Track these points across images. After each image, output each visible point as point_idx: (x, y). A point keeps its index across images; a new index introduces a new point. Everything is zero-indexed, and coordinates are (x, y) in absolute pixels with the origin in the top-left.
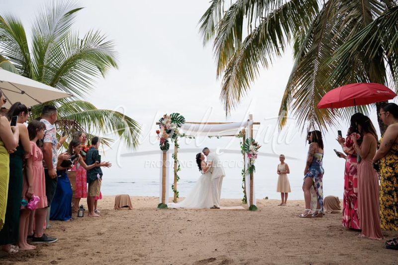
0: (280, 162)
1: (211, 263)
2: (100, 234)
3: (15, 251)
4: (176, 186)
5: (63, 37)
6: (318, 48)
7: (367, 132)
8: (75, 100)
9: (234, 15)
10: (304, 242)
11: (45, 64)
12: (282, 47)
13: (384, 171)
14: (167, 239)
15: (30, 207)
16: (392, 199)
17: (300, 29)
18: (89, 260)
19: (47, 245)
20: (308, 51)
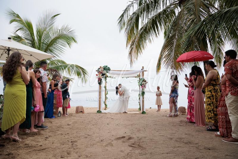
0: (157, 90)
1: (123, 139)
2: (68, 125)
3: (28, 132)
4: (106, 102)
5: (51, 28)
6: (176, 33)
7: (200, 75)
8: (56, 59)
9: (135, 17)
10: (168, 128)
11: (42, 41)
12: (158, 33)
13: (207, 94)
14: (102, 128)
15: (35, 111)
16: (211, 107)
17: (167, 24)
18: (64, 137)
19: (43, 130)
20: (171, 35)
